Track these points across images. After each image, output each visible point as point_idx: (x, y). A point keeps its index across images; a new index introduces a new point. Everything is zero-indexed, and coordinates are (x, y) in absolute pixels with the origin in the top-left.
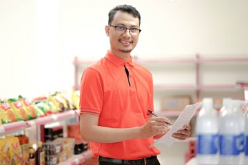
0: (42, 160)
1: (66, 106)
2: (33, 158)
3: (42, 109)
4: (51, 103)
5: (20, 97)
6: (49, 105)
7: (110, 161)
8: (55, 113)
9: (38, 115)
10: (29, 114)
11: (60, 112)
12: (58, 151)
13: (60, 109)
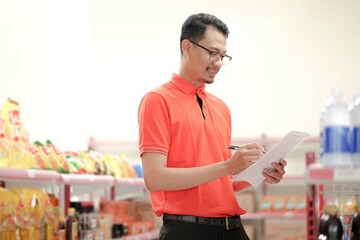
0: (74, 233)
1: (102, 168)
2: (63, 228)
3: (75, 165)
4: (85, 160)
5: (48, 142)
6: (83, 163)
7: (179, 218)
8: (90, 173)
9: (71, 170)
10: (61, 165)
11: (96, 174)
12: (94, 226)
13: (95, 170)
